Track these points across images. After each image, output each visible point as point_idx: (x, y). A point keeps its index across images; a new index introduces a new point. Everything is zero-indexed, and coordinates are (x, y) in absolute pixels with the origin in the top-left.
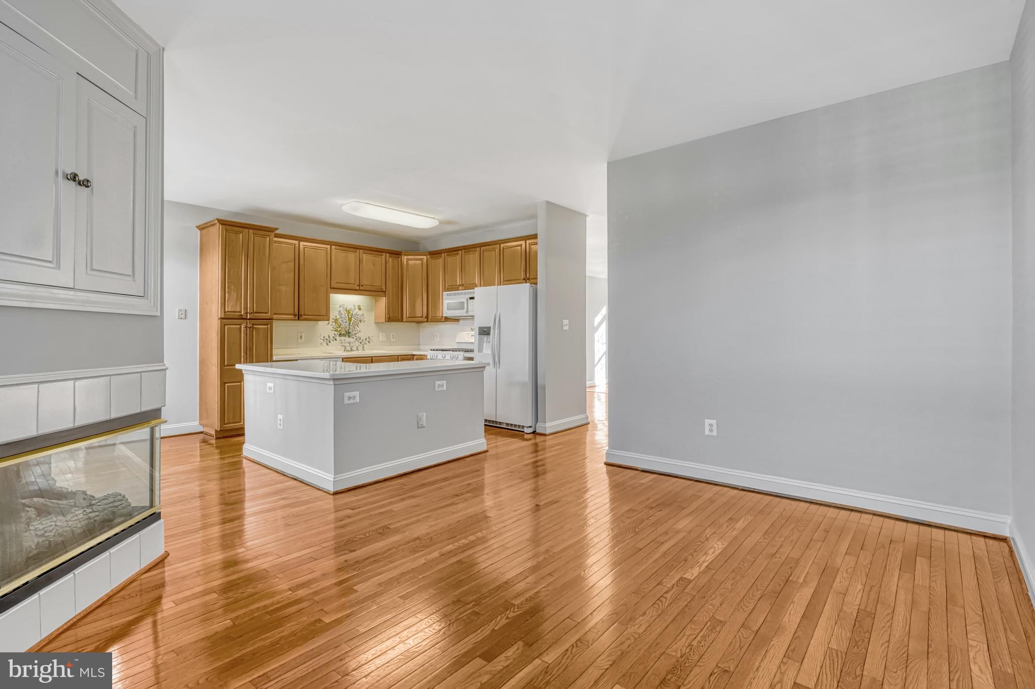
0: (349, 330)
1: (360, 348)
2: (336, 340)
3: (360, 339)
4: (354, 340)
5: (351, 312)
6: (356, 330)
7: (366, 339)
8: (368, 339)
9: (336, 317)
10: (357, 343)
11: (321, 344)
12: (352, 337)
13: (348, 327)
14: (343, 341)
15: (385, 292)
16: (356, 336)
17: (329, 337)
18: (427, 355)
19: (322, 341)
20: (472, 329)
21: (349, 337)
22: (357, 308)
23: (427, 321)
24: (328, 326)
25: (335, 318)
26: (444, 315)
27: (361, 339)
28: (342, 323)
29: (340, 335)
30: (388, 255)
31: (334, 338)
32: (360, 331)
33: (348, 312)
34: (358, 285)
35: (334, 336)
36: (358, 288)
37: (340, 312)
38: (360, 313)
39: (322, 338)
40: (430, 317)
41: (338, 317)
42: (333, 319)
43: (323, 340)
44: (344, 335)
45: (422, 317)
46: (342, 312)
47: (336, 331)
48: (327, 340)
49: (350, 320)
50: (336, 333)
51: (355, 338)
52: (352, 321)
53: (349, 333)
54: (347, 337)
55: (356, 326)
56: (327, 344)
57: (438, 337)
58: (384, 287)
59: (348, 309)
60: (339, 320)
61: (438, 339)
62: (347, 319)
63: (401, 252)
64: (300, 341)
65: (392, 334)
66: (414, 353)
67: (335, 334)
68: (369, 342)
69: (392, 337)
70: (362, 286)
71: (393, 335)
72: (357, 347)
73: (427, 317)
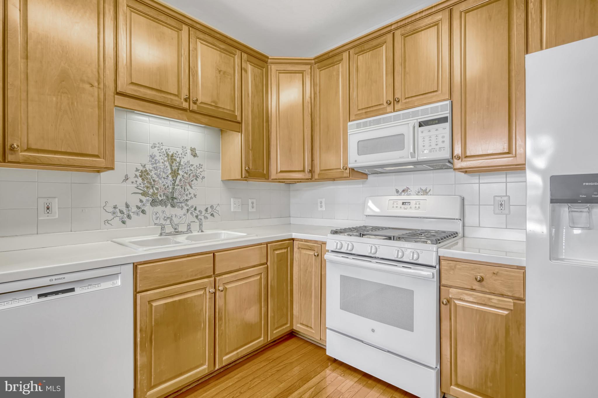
0: (172, 193)
1: (195, 226)
2: (143, 212)
3: (195, 209)
4: (184, 210)
5: (178, 159)
6: (187, 192)
7: (206, 210)
8: (210, 210)
9: (144, 166)
10: (190, 218)
11: (107, 221)
12: (179, 207)
13: (171, 187)
14: (160, 215)
15: (240, 123)
16: (187, 205)
17: (127, 206)
18: (325, 243)
19: (110, 216)
20: (397, 191)
21: (173, 206)
22: (189, 151)
23: (311, 179)
24: (124, 185)
25: (141, 168)
26: (350, 166)
27: (198, 209)
28: (157, 179)
29: (154, 203)
30: (245, 56)
31: (138, 207)
32: (195, 196)
33: (172, 158)
34: (186, 100)
35: (140, 204)
36: (185, 105)
37: (152, 157)
38: (195, 162)
39: (112, 210)
40: (317, 170)
41: (149, 167)
42: (137, 170)
43: (114, 213)
44: (162, 203)
45: (303, 171)
46: (158, 158)
47: (144, 194)
48: (121, 212)
49: (175, 173)
50: (144, 199)
51: (186, 208)
52: (179, 177)
53: (173, 198)
54: (169, 206)
55: (188, 187)
56: (124, 222)
57: (323, 204)
58: (238, 113)
59: (170, 154)
60: (152, 173)
61: (324, 209)
62: (170, 171)
63: (268, 58)
64: (43, 217)
65: (250, 201)
66: (294, 235)
67: (141, 201)
68: (212, 215)
69: (250, 205)
70: (195, 103)
71: (253, 203)
72: (189, 225)
73: (311, 171)
